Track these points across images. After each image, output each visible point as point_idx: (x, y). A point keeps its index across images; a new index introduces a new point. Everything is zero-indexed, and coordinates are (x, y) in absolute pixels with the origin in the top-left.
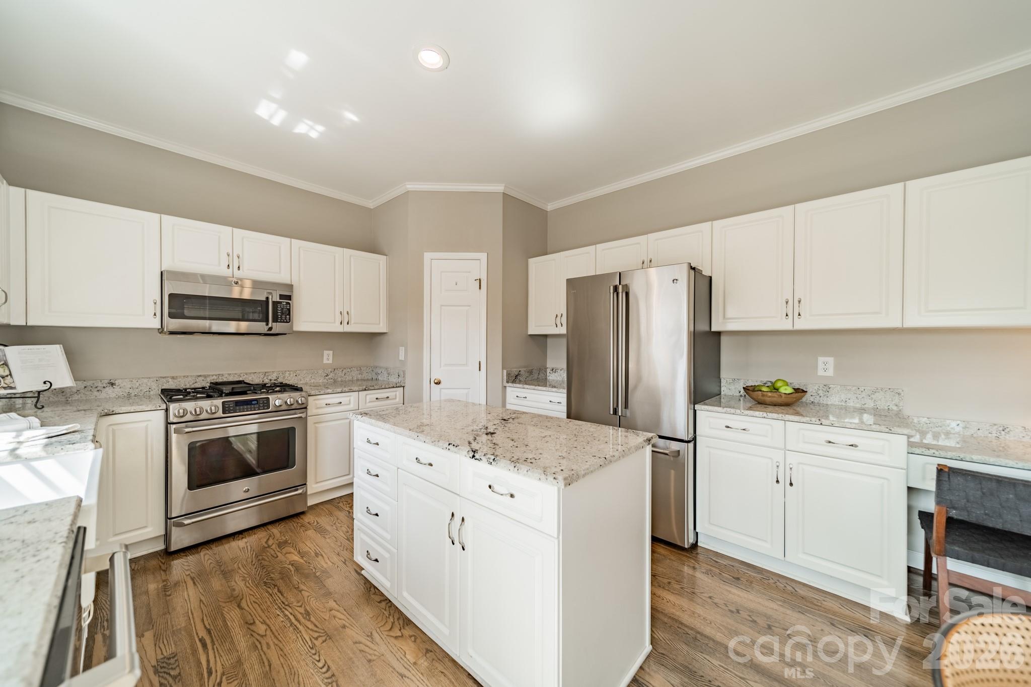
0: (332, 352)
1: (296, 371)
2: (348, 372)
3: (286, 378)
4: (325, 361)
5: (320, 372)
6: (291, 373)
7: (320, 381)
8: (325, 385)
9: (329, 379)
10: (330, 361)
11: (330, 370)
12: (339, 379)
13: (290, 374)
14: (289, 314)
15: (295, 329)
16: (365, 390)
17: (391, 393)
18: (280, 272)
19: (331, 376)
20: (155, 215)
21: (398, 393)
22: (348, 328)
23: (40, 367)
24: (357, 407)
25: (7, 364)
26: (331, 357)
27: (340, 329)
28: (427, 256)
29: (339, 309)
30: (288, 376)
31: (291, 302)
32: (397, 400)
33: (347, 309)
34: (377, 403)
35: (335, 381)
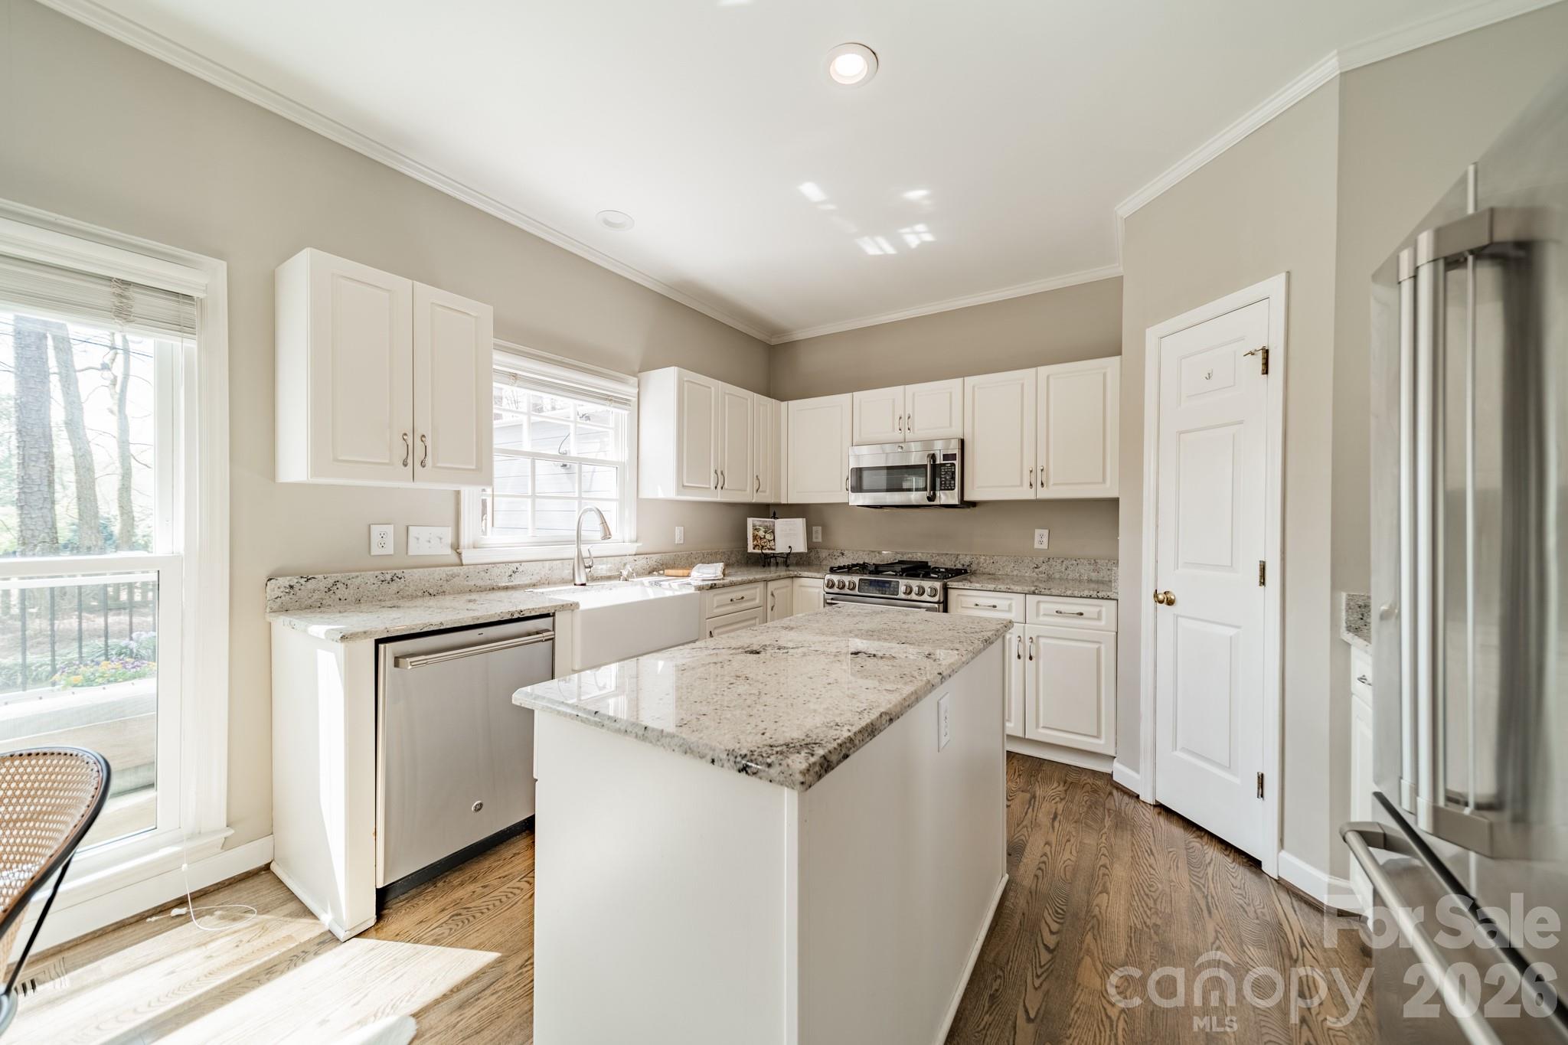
0: (1047, 531)
1: (994, 556)
2: (1072, 565)
3: (981, 565)
4: (1037, 545)
5: (1027, 561)
6: (988, 558)
7: (1027, 574)
8: (1033, 582)
9: (1041, 573)
10: (1045, 546)
11: (1042, 559)
12: (1057, 576)
13: (985, 560)
14: (953, 478)
15: (967, 498)
16: (1034, 593)
17: (1088, 607)
18: (951, 425)
19: (1043, 568)
20: (849, 395)
21: (1104, 609)
22: (1044, 494)
23: (790, 535)
24: (1022, 620)
25: (773, 532)
26: (1045, 540)
27: (1028, 494)
28: (1152, 334)
29: (1029, 464)
30: (984, 563)
31: (957, 463)
32: (1103, 623)
33: (1041, 463)
34: (1059, 620)
35: (1050, 578)
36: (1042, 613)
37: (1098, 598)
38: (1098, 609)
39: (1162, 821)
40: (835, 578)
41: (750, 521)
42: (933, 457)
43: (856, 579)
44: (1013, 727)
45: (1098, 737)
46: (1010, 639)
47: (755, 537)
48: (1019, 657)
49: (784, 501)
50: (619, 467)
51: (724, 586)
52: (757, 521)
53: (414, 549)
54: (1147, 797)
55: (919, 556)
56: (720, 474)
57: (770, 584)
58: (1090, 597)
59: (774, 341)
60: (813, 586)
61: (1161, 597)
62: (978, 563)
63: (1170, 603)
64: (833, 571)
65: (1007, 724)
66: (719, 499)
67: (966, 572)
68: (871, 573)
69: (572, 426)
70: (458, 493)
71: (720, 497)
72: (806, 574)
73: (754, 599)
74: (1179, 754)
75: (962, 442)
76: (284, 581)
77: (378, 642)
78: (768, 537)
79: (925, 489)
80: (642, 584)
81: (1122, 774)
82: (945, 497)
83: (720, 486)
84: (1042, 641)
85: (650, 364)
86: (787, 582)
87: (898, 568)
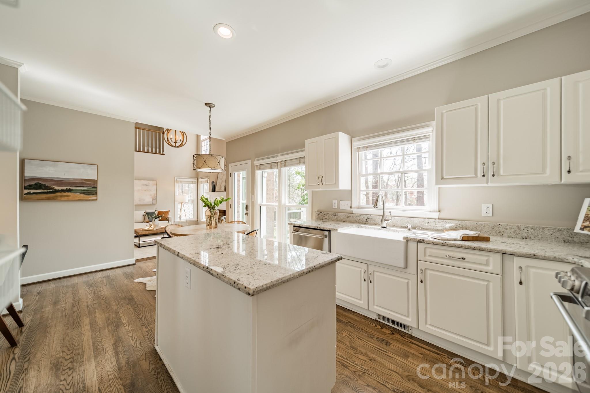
53: (341, 208)
77: (294, 226)
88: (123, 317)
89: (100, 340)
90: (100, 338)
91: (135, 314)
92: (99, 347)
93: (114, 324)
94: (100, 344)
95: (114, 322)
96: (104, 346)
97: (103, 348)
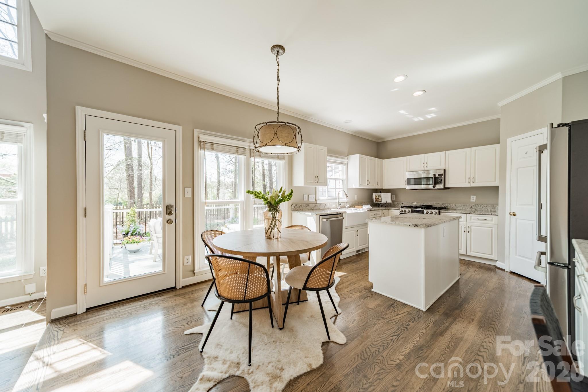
0: (475, 196)
1: (456, 204)
4: (471, 200)
5: (468, 205)
7: (468, 209)
8: (470, 211)
10: (474, 201)
11: (473, 205)
12: (479, 210)
14: (442, 181)
15: (446, 186)
16: (469, 213)
17: (488, 218)
18: (441, 165)
19: (473, 208)
20: (406, 157)
21: (494, 218)
22: (473, 185)
23: (386, 198)
24: (465, 221)
25: (381, 197)
26: (475, 199)
27: (468, 185)
28: (509, 140)
29: (468, 176)
30: (452, 205)
31: (443, 176)
32: (493, 222)
33: (473, 176)
34: (478, 221)
35: (476, 210)
36: (472, 219)
37: (492, 215)
38: (491, 218)
39: (512, 276)
40: (403, 209)
41: (374, 194)
42: (435, 175)
43: (410, 210)
44: (462, 252)
45: (492, 254)
46: (461, 227)
47: (376, 198)
48: (464, 232)
49: (384, 188)
50: (342, 180)
51: (373, 210)
52: (376, 194)
53: (310, 200)
54: (507, 269)
55: (429, 204)
56: (368, 181)
57: (383, 211)
58: (489, 215)
59: (379, 141)
60: (396, 212)
61: (511, 214)
62: (450, 206)
63: (514, 215)
64: (402, 207)
65: (460, 251)
66: (368, 188)
67: (446, 208)
68: (414, 208)
69: (333, 171)
70: (316, 188)
71: (368, 187)
72: (393, 208)
73: (379, 214)
74: (517, 257)
75: (445, 170)
76: (294, 205)
77: (320, 216)
78: (379, 198)
79: (432, 184)
80: (351, 209)
81: (499, 264)
82: (438, 186)
83: (368, 184)
84: (472, 227)
85: (350, 153)
86: (387, 210)
87: (424, 207)
88: (404, 353)
89: (446, 349)
90: (445, 351)
91: (392, 345)
92: (453, 344)
93: (420, 354)
94: (450, 345)
95: (417, 356)
96: (449, 341)
97: (451, 341)
